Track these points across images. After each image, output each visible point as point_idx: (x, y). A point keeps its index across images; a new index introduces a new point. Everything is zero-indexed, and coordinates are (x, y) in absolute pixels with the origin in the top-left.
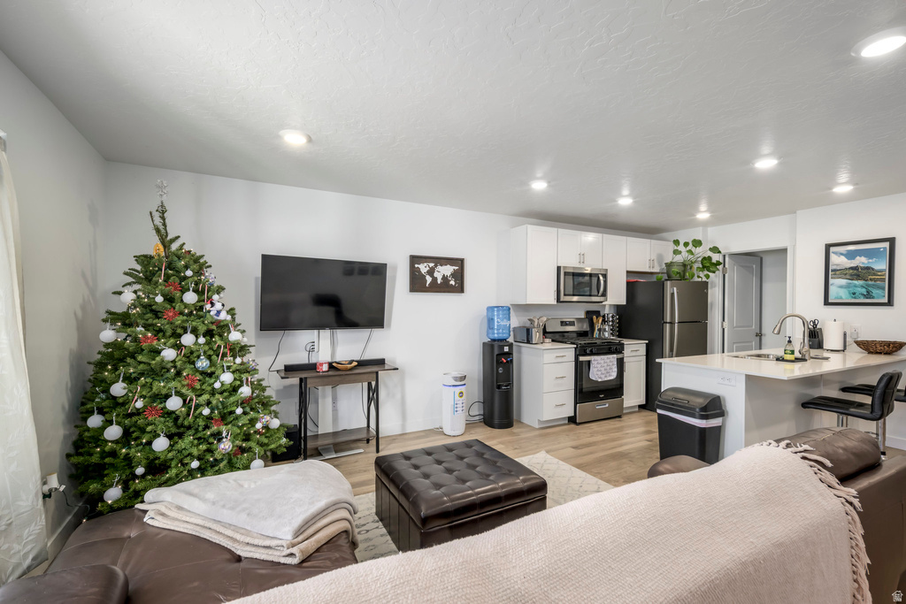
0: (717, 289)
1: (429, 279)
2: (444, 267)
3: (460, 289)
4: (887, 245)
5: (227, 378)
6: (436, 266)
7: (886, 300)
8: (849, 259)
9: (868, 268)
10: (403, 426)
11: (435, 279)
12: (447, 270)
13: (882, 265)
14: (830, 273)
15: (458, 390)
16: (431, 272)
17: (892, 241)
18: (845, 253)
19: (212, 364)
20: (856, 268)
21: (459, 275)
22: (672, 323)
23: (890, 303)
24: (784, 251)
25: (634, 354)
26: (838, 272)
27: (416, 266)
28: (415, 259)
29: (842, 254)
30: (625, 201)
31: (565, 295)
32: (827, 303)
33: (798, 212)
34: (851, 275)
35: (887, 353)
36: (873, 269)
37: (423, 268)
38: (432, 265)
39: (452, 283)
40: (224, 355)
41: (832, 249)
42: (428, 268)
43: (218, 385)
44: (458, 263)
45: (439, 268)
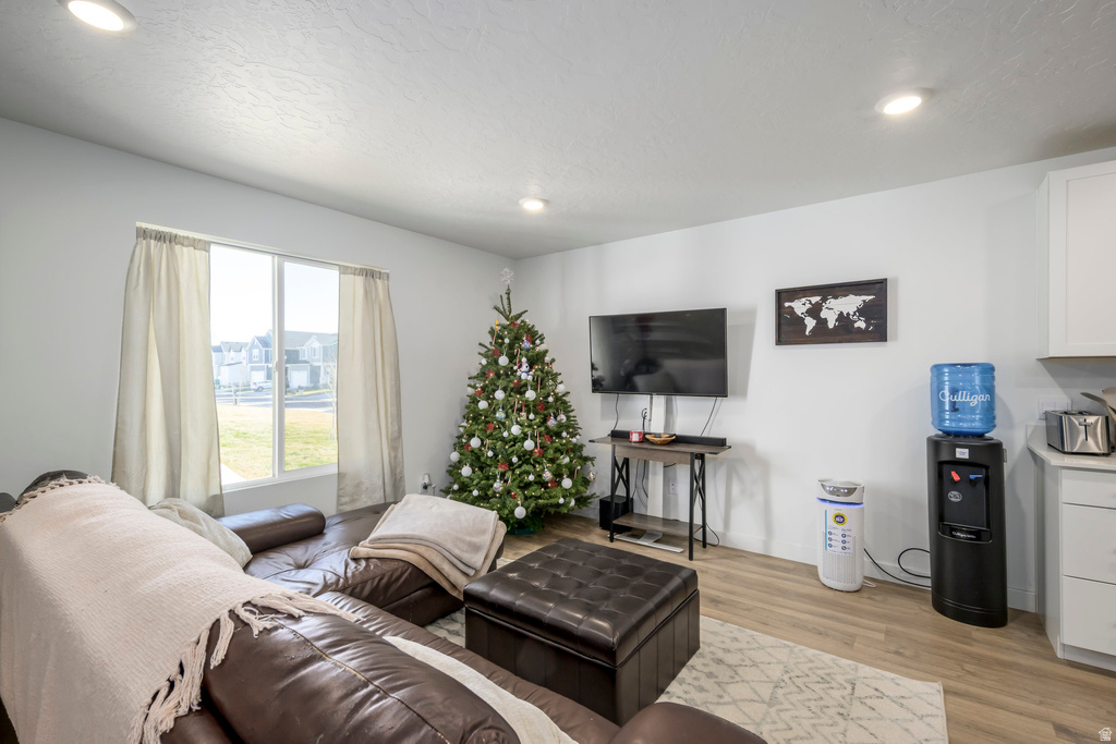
1: (810, 323)
3: (878, 333)
5: (516, 430)
6: (824, 300)
10: (767, 544)
11: (822, 323)
12: (850, 304)
15: (833, 510)
16: (814, 311)
19: (507, 417)
27: (787, 304)
28: (783, 296)
37: (799, 307)
39: (861, 324)
40: (520, 410)
42: (808, 306)
43: (505, 434)
44: (876, 289)
45: (832, 302)
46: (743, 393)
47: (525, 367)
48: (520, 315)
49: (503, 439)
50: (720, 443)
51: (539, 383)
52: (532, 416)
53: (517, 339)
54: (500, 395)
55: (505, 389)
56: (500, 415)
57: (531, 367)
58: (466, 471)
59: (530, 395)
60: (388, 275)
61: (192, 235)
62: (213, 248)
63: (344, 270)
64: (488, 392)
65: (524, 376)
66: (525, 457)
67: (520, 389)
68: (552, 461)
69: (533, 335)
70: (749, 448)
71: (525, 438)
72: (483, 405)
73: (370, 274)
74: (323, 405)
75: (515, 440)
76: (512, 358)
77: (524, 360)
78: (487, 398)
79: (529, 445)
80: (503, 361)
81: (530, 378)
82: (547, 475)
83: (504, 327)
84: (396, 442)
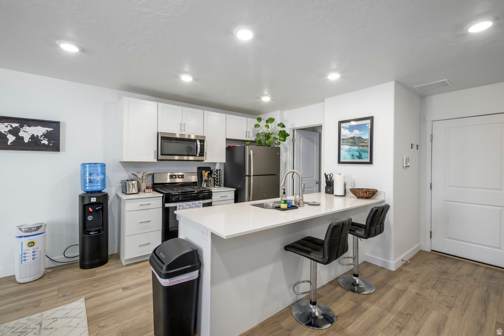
0: (288, 152)
1: (11, 138)
2: (33, 128)
3: (55, 147)
4: (369, 121)
6: (22, 126)
7: (368, 160)
8: (350, 132)
9: (360, 138)
11: (20, 138)
12: (39, 131)
13: (366, 136)
14: (341, 141)
16: (14, 132)
17: (371, 118)
18: (348, 127)
20: (353, 138)
21: (54, 136)
22: (249, 176)
23: (371, 162)
24: (320, 127)
25: (223, 199)
26: (345, 141)
29: (347, 128)
30: (187, 79)
31: (162, 155)
32: (339, 162)
33: (325, 99)
34: (351, 143)
35: (367, 198)
36: (362, 138)
37: (3, 128)
38: (17, 125)
39: (45, 142)
41: (343, 125)
42: (10, 128)
44: (54, 126)
45: (27, 128)
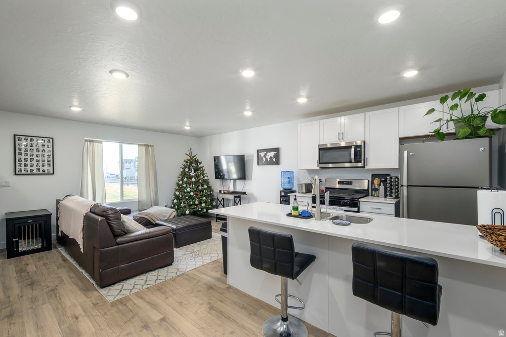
1: (264, 159)
2: (270, 153)
6: (267, 153)
11: (267, 159)
12: (272, 154)
16: (265, 156)
21: (277, 156)
25: (377, 211)
27: (259, 154)
28: (259, 151)
31: (320, 163)
38: (265, 153)
39: (274, 160)
40: (190, 184)
43: (185, 191)
44: (277, 150)
45: (269, 154)
46: (251, 179)
47: (193, 171)
48: (195, 156)
49: (185, 192)
50: (245, 193)
51: (197, 176)
52: (194, 186)
53: (191, 163)
54: (185, 179)
55: (187, 178)
56: (185, 185)
57: (195, 172)
58: (175, 201)
59: (193, 180)
60: (153, 146)
61: (97, 140)
62: (103, 142)
63: (139, 145)
64: (182, 179)
65: (192, 174)
66: (190, 197)
67: (191, 178)
68: (199, 198)
69: (197, 162)
70: (252, 195)
71: (191, 191)
72: (181, 182)
73: (147, 146)
74: (135, 184)
75: (188, 192)
76: (189, 169)
77: (193, 169)
78: (182, 181)
79: (192, 194)
80: (187, 170)
81: (194, 175)
82: (197, 202)
83: (188, 160)
84: (156, 193)
